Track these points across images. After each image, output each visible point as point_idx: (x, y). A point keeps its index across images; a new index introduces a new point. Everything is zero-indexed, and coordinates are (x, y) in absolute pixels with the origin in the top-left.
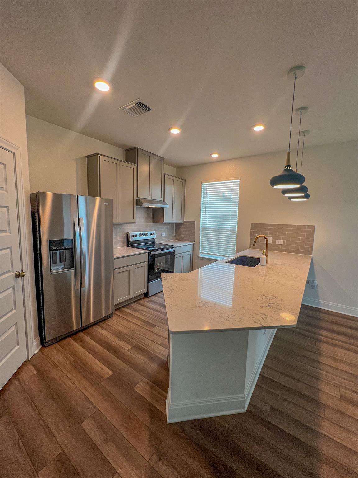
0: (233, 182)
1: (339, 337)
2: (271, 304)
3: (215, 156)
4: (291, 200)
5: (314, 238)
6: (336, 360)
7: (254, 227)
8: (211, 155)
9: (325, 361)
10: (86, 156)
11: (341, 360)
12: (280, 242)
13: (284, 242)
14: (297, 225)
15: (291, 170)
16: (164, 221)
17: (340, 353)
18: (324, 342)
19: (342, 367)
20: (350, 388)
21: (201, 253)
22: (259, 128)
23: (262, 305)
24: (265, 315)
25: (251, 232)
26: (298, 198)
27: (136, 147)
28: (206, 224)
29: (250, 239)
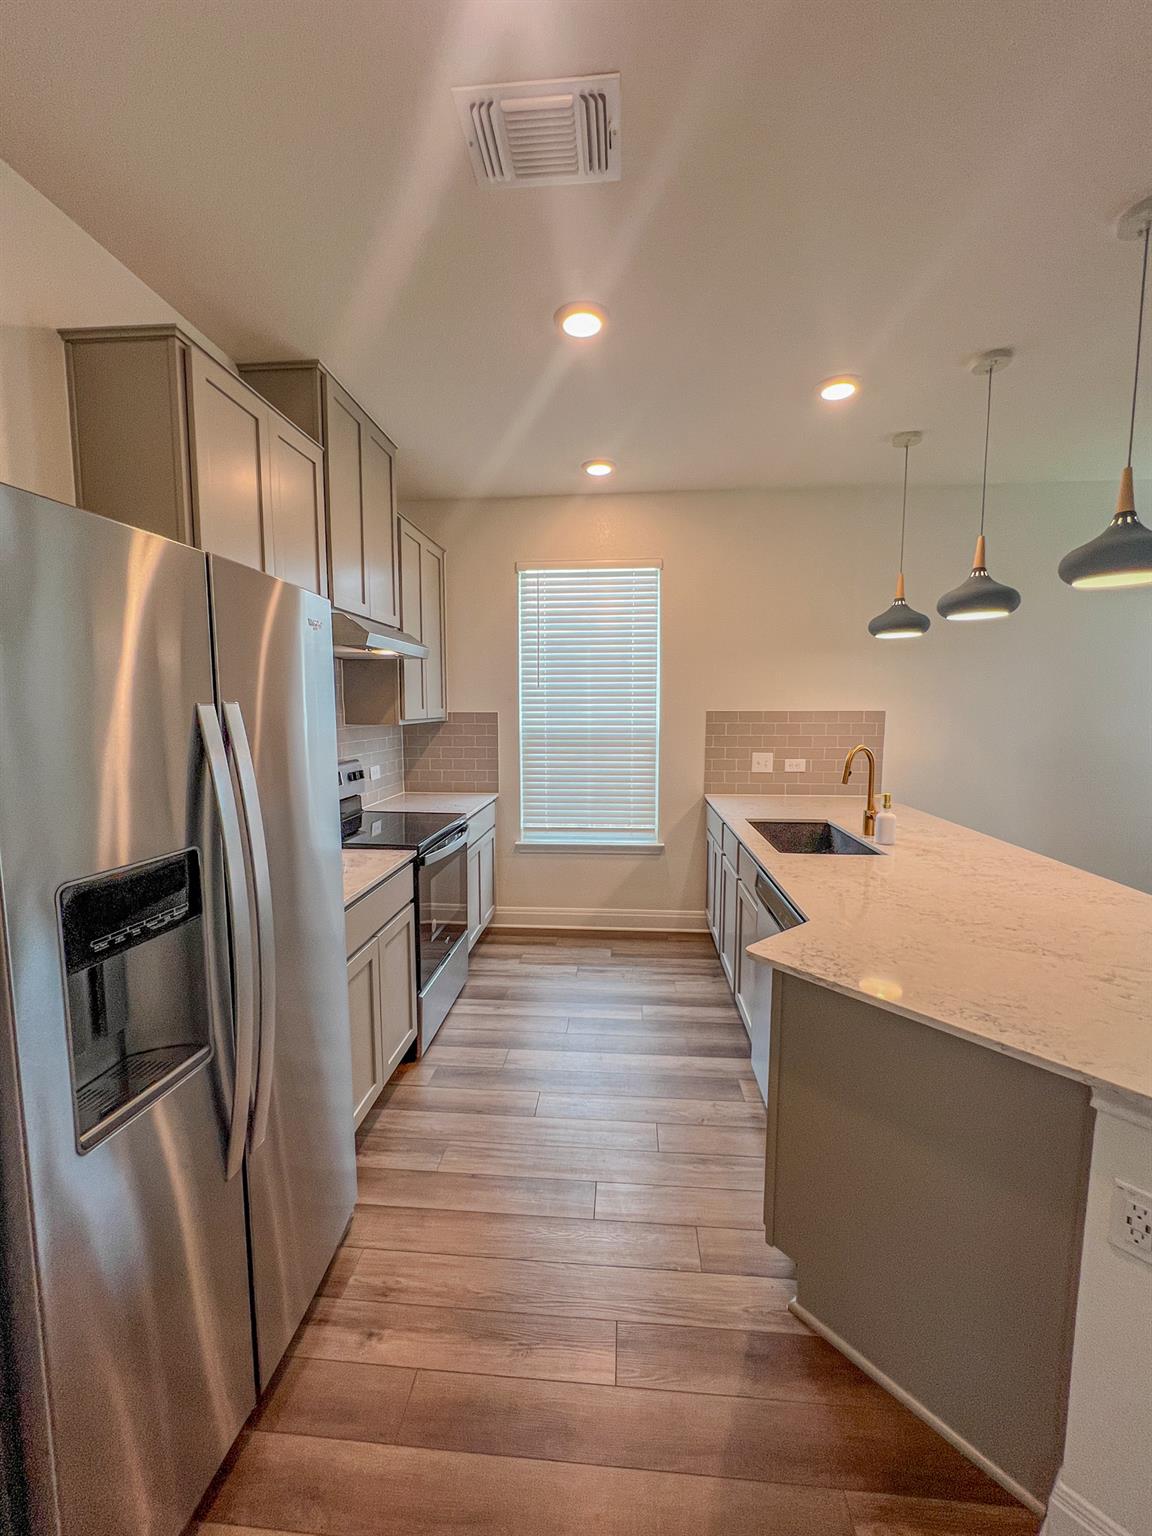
0: (638, 574)
3: (599, 470)
5: (882, 746)
7: (718, 724)
8: (585, 465)
10: (62, 332)
12: (796, 765)
13: (808, 763)
14: (841, 712)
16: (402, 717)
21: (526, 829)
22: (839, 392)
25: (708, 741)
27: (316, 362)
28: (542, 723)
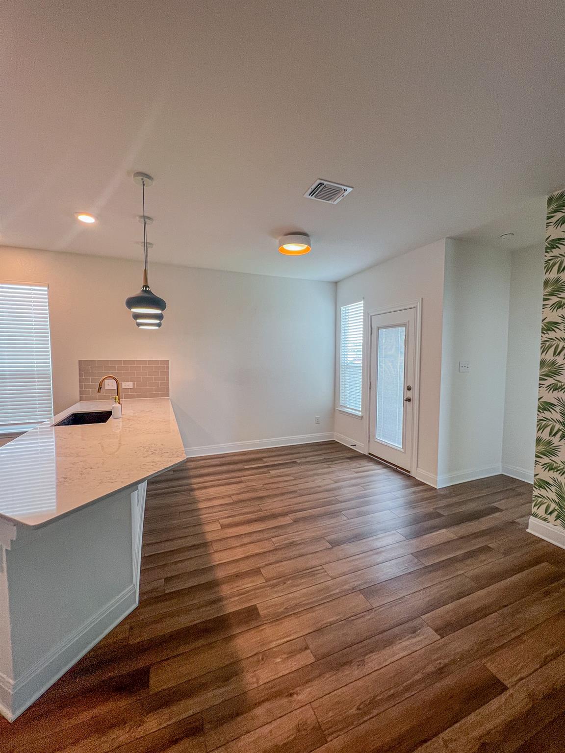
0: (34, 290)
1: (208, 478)
2: (155, 452)
4: (140, 327)
5: (168, 375)
6: (210, 500)
7: (85, 367)
9: (202, 505)
11: (215, 498)
12: (128, 385)
13: (134, 384)
14: (149, 361)
15: (149, 292)
17: (212, 491)
18: (198, 489)
19: (216, 502)
20: (226, 516)
22: (87, 219)
23: (144, 456)
24: (154, 462)
25: (80, 375)
26: (149, 326)
29: (79, 385)
